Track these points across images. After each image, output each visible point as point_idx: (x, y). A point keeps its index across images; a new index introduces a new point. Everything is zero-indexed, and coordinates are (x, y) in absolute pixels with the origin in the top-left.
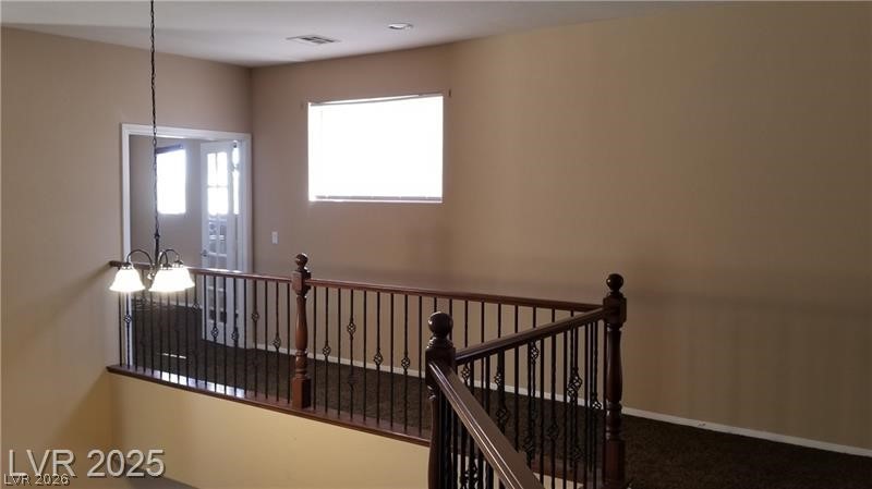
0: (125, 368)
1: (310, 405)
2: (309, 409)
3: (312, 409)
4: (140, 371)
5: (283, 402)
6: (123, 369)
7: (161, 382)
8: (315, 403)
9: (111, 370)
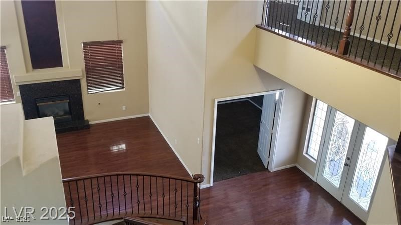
0: (263, 26)
1: (347, 54)
2: (346, 55)
3: (348, 56)
4: (270, 28)
5: (334, 51)
6: (262, 26)
7: (274, 32)
8: (350, 54)
9: (257, 26)
